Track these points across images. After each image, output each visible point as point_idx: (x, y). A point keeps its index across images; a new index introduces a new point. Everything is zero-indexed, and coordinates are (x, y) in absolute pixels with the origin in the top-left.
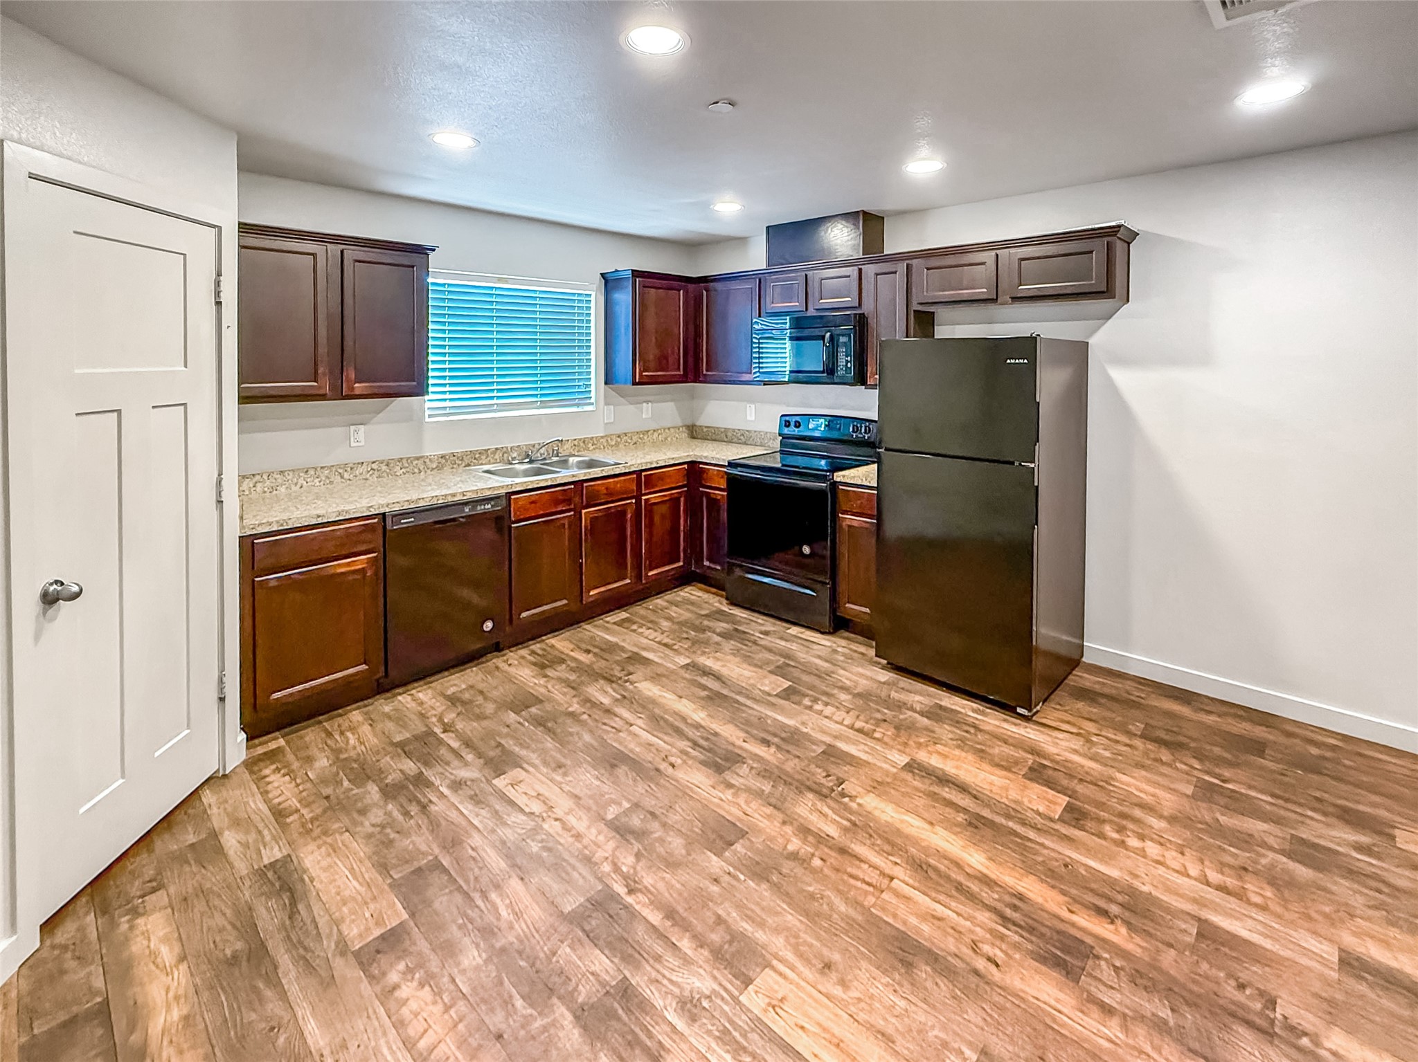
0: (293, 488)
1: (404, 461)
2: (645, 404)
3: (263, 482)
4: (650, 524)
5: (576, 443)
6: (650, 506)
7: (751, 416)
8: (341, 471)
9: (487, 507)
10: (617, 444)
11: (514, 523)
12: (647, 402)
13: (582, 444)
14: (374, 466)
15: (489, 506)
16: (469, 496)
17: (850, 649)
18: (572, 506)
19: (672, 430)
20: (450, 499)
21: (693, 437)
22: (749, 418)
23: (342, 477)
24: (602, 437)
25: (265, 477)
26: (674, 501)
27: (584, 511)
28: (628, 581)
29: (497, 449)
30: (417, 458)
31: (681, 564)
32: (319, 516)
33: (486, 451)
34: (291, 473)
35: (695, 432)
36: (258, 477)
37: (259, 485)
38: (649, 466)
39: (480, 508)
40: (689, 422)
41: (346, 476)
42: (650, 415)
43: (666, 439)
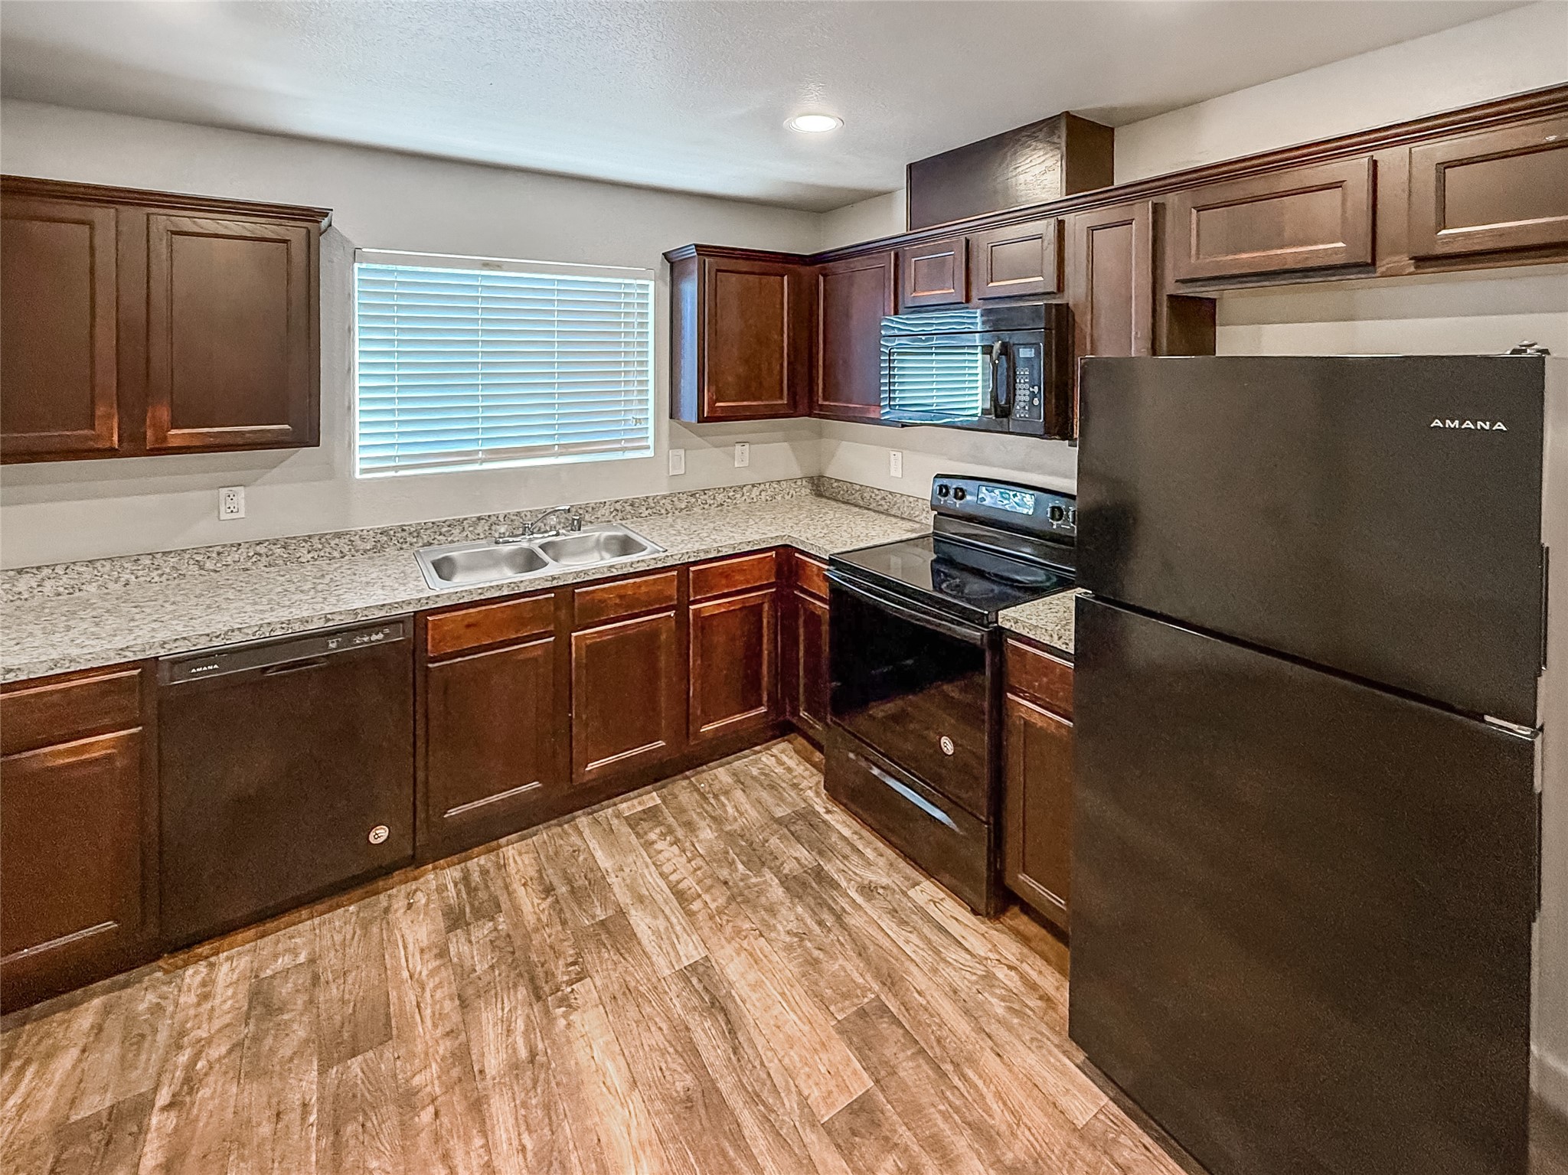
0: (111, 585)
1: (315, 540)
2: (738, 447)
3: (58, 577)
4: (705, 653)
5: (618, 506)
6: (705, 623)
7: (896, 471)
8: (199, 558)
9: (374, 637)
10: (689, 508)
11: (434, 660)
12: (743, 443)
13: (629, 508)
14: (261, 549)
15: (380, 636)
16: (337, 621)
17: (1023, 977)
18: (551, 628)
19: (784, 485)
20: (297, 627)
21: (819, 495)
22: (893, 473)
23: (201, 568)
24: (665, 497)
25: (60, 570)
26: (753, 612)
27: (574, 634)
28: (661, 743)
29: (479, 519)
30: (338, 535)
31: (763, 710)
32: (10, 671)
33: (461, 522)
34: (108, 564)
35: (821, 487)
36: (46, 572)
37: (48, 584)
38: (703, 556)
39: (361, 641)
40: (814, 472)
41: (209, 565)
42: (746, 463)
43: (773, 497)
